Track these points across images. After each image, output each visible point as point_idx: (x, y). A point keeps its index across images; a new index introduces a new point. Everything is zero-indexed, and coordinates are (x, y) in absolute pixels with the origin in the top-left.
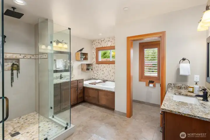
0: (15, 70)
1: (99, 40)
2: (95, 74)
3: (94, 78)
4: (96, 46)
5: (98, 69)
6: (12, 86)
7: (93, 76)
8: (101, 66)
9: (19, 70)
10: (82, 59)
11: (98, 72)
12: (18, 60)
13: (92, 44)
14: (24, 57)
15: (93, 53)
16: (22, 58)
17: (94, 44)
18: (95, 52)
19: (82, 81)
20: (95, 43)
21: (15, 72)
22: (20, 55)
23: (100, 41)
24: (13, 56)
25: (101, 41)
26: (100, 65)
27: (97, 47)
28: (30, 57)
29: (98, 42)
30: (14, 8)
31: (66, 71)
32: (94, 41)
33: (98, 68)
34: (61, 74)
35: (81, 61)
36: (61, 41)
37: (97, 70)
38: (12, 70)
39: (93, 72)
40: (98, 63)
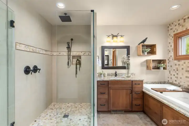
0: (78, 65)
1: (179, 20)
2: (173, 77)
3: (171, 81)
4: (174, 31)
5: (177, 68)
6: (76, 77)
7: (169, 79)
8: (185, 63)
9: (81, 65)
10: (146, 53)
11: (177, 74)
12: (80, 57)
13: (168, 30)
14: (84, 54)
15: (170, 43)
16: (83, 55)
17: (171, 29)
18: (171, 41)
19: (141, 82)
20: (173, 26)
21: (78, 66)
22: (82, 53)
23: (181, 21)
24: (77, 53)
25: (185, 20)
26: (182, 62)
27: (175, 33)
28: (89, 54)
29: (177, 25)
30: (65, 14)
31: (123, 68)
32: (171, 24)
33: (177, 66)
34: (116, 72)
35: (144, 55)
36: (116, 34)
37: (176, 70)
38: (76, 65)
39: (170, 73)
40: (178, 58)
